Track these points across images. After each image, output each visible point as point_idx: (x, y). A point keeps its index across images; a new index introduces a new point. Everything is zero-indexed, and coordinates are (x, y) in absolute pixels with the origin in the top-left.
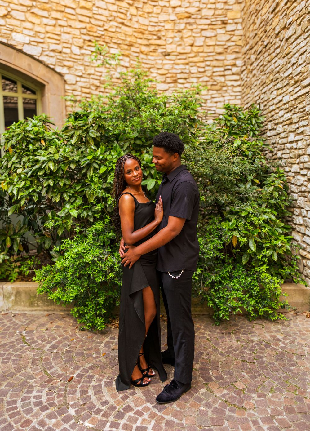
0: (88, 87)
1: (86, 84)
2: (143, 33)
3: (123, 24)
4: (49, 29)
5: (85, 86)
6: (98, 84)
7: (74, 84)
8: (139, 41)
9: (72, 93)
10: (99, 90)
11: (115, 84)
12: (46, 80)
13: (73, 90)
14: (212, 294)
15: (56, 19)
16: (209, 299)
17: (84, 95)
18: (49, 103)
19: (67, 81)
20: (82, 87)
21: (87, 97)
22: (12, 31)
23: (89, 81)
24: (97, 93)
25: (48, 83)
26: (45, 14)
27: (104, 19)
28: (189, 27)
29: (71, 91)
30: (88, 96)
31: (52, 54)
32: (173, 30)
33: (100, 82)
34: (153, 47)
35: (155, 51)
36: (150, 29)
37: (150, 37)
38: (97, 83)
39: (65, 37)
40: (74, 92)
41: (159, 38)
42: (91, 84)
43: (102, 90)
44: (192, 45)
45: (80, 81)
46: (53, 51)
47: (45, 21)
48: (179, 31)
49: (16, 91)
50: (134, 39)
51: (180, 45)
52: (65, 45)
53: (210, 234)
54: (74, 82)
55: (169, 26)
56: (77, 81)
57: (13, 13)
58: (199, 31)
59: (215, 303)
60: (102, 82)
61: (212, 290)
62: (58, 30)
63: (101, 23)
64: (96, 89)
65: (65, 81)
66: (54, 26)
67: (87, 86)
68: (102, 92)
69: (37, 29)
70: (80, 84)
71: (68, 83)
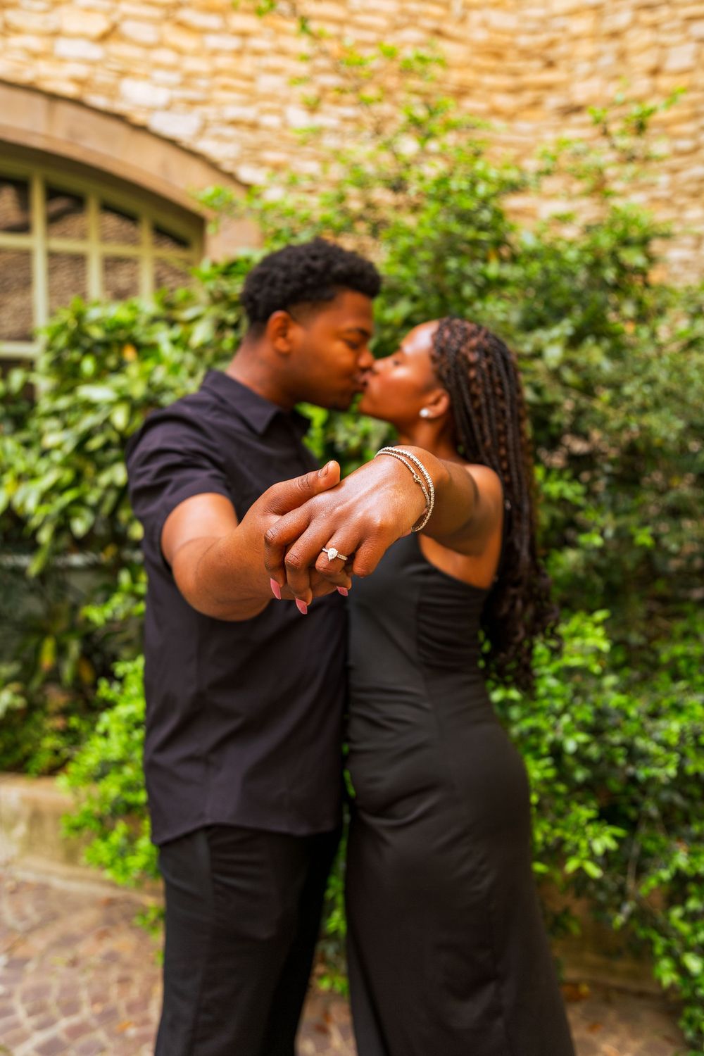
2: (498, 55)
3: (438, 33)
4: (223, 62)
8: (489, 80)
14: (675, 929)
15: (244, 35)
16: (659, 950)
22: (123, 74)
26: (213, 21)
27: (380, 22)
28: (646, 17)
31: (230, 132)
32: (594, 36)
34: (528, 97)
35: (536, 104)
36: (524, 41)
37: (520, 65)
39: (267, 83)
41: (550, 65)
44: (655, 72)
46: (234, 123)
47: (213, 41)
48: (615, 35)
49: (134, 242)
50: (469, 77)
51: (616, 78)
52: (268, 105)
53: (676, 677)
55: (580, 25)
57: (128, 28)
58: (677, 24)
59: (682, 970)
61: (677, 913)
62: (247, 65)
63: (371, 36)
66: (239, 53)
69: (192, 64)
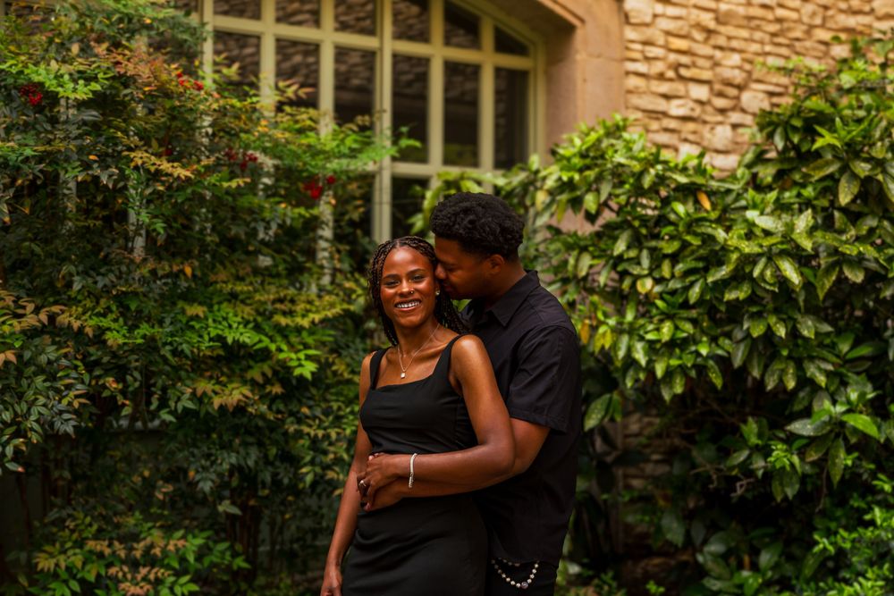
0: (683, 33)
1: (680, 23)
5: (675, 32)
6: (712, 25)
7: (646, 25)
9: (642, 52)
10: (712, 42)
11: (757, 22)
12: (580, 12)
13: (646, 43)
17: (673, 57)
18: (585, 80)
19: (632, 14)
20: (668, 33)
21: (680, 65)
23: (689, 14)
24: (707, 50)
25: (582, 21)
29: (638, 47)
30: (684, 59)
33: (717, 20)
38: (707, 19)
40: (648, 48)
42: (693, 23)
43: (721, 41)
45: (663, 15)
54: (648, 19)
56: (655, 16)
60: (721, 19)
64: (706, 40)
65: (627, 16)
67: (681, 29)
68: (721, 48)
70: (664, 24)
71: (633, 21)
